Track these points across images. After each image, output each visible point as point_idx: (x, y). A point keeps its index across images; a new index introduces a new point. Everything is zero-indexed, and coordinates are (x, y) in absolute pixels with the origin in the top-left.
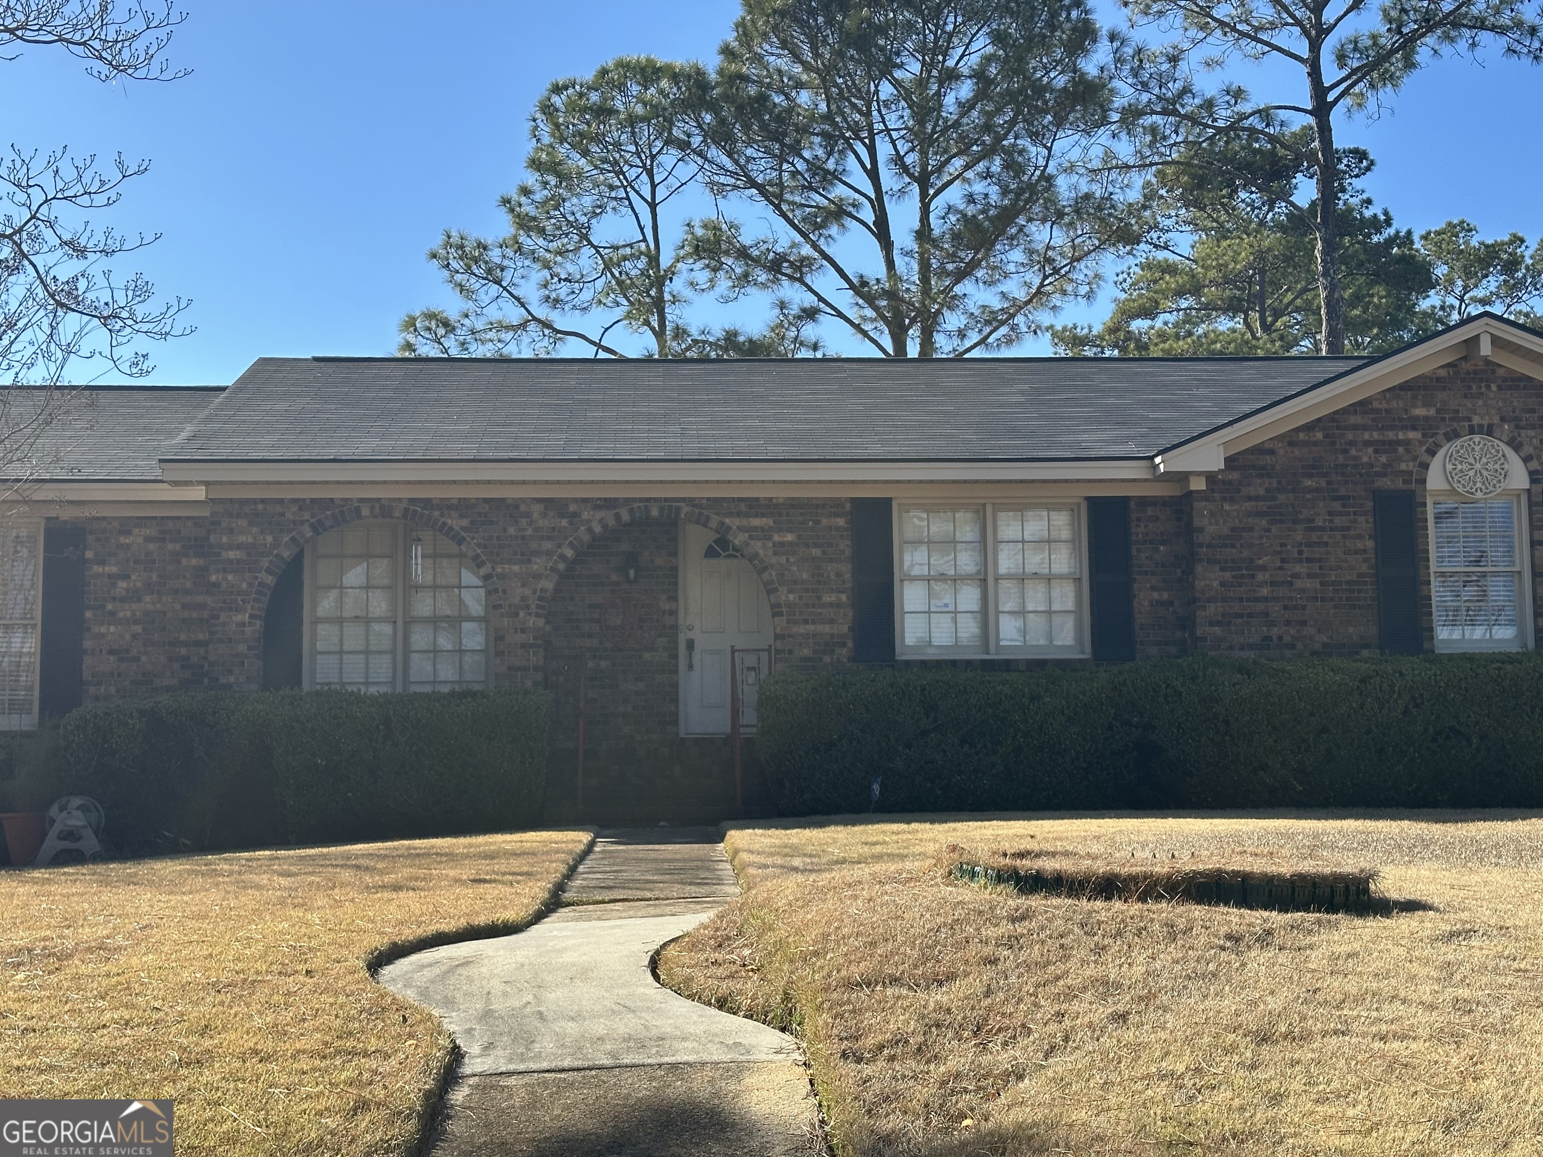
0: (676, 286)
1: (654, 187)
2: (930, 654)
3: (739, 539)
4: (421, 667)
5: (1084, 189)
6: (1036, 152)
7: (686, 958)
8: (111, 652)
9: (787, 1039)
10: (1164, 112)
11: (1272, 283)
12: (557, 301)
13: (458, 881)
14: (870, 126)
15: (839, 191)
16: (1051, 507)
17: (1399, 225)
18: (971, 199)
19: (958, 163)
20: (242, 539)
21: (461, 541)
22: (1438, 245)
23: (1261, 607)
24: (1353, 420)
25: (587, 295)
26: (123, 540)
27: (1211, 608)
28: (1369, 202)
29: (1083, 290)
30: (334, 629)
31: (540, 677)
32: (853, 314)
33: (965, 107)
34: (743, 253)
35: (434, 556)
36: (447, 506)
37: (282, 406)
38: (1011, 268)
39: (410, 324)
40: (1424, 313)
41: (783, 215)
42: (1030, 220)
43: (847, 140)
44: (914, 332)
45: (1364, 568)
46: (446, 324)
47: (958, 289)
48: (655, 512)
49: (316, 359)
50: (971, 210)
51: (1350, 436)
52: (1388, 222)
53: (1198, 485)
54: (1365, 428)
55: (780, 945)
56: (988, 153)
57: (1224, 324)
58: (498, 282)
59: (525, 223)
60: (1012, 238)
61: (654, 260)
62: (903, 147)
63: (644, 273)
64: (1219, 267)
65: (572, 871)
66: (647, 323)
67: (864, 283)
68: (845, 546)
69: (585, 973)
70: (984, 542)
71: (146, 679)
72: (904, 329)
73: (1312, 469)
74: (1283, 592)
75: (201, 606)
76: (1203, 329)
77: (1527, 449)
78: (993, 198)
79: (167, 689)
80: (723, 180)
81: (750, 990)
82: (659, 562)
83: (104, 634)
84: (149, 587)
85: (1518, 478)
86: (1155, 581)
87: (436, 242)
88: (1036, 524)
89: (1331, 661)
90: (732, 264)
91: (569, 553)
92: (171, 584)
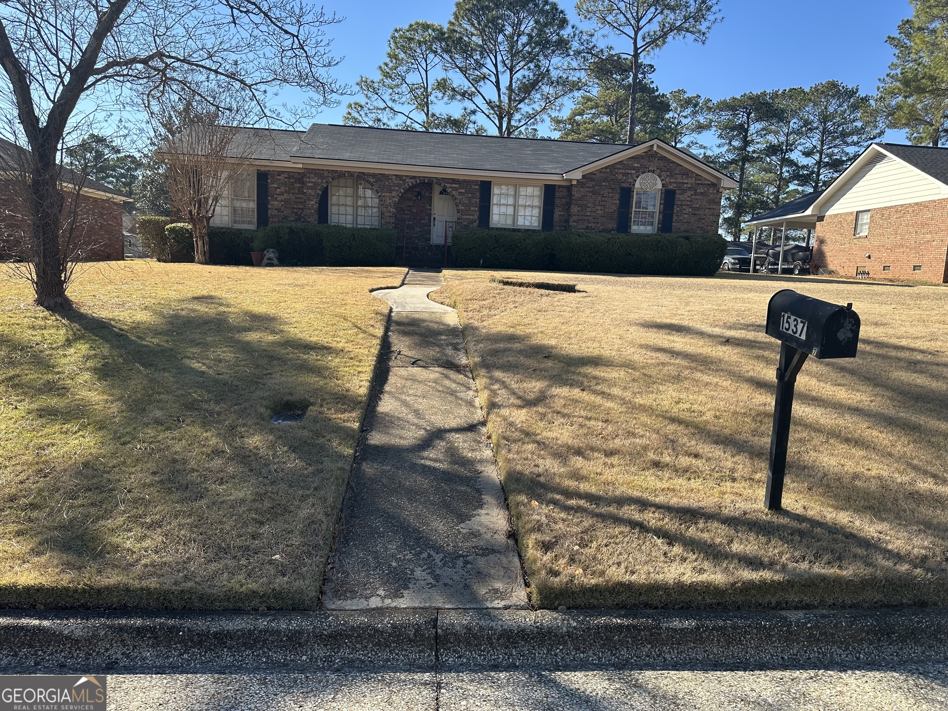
0: (432, 98)
1: (427, 65)
2: (499, 226)
3: (449, 190)
4: (360, 220)
5: (560, 75)
6: (544, 63)
7: (434, 295)
8: (276, 209)
9: (454, 310)
10: (588, 53)
11: (621, 106)
12: (394, 100)
14: (496, 49)
15: (484, 70)
16: (534, 186)
17: (661, 91)
18: (524, 77)
19: (522, 63)
20: (312, 180)
21: (373, 185)
22: (674, 96)
23: (587, 218)
24: (618, 166)
25: (404, 99)
26: (279, 177)
27: (574, 217)
28: (653, 82)
29: (558, 108)
30: (337, 207)
31: (394, 225)
32: (486, 112)
33: (525, 45)
34: (453, 89)
35: (364, 188)
36: (369, 175)
38: (536, 100)
39: (350, 106)
40: (667, 119)
41: (466, 78)
42: (543, 84)
43: (488, 53)
44: (505, 120)
45: (615, 209)
46: (361, 106)
47: (519, 106)
48: (426, 181)
49: (329, 125)
50: (524, 80)
51: (616, 171)
52: (657, 90)
53: (574, 183)
54: (621, 169)
56: (531, 61)
57: (605, 119)
58: (377, 94)
59: (387, 75)
60: (537, 90)
61: (426, 89)
62: (505, 58)
63: (422, 93)
64: (605, 101)
65: (405, 276)
66: (423, 110)
67: (491, 102)
68: (478, 194)
69: (414, 296)
70: (516, 196)
71: (286, 218)
72: (502, 118)
73: (605, 180)
74: (593, 214)
75: (300, 198)
76: (598, 120)
77: (663, 178)
78: (531, 77)
79: (292, 221)
80: (448, 65)
81: (447, 301)
82: (427, 195)
83: (274, 204)
84: (286, 192)
85: (659, 186)
86: (560, 209)
87: (359, 80)
88: (530, 190)
89: (603, 234)
90: (449, 93)
91: (403, 191)
92: (292, 191)
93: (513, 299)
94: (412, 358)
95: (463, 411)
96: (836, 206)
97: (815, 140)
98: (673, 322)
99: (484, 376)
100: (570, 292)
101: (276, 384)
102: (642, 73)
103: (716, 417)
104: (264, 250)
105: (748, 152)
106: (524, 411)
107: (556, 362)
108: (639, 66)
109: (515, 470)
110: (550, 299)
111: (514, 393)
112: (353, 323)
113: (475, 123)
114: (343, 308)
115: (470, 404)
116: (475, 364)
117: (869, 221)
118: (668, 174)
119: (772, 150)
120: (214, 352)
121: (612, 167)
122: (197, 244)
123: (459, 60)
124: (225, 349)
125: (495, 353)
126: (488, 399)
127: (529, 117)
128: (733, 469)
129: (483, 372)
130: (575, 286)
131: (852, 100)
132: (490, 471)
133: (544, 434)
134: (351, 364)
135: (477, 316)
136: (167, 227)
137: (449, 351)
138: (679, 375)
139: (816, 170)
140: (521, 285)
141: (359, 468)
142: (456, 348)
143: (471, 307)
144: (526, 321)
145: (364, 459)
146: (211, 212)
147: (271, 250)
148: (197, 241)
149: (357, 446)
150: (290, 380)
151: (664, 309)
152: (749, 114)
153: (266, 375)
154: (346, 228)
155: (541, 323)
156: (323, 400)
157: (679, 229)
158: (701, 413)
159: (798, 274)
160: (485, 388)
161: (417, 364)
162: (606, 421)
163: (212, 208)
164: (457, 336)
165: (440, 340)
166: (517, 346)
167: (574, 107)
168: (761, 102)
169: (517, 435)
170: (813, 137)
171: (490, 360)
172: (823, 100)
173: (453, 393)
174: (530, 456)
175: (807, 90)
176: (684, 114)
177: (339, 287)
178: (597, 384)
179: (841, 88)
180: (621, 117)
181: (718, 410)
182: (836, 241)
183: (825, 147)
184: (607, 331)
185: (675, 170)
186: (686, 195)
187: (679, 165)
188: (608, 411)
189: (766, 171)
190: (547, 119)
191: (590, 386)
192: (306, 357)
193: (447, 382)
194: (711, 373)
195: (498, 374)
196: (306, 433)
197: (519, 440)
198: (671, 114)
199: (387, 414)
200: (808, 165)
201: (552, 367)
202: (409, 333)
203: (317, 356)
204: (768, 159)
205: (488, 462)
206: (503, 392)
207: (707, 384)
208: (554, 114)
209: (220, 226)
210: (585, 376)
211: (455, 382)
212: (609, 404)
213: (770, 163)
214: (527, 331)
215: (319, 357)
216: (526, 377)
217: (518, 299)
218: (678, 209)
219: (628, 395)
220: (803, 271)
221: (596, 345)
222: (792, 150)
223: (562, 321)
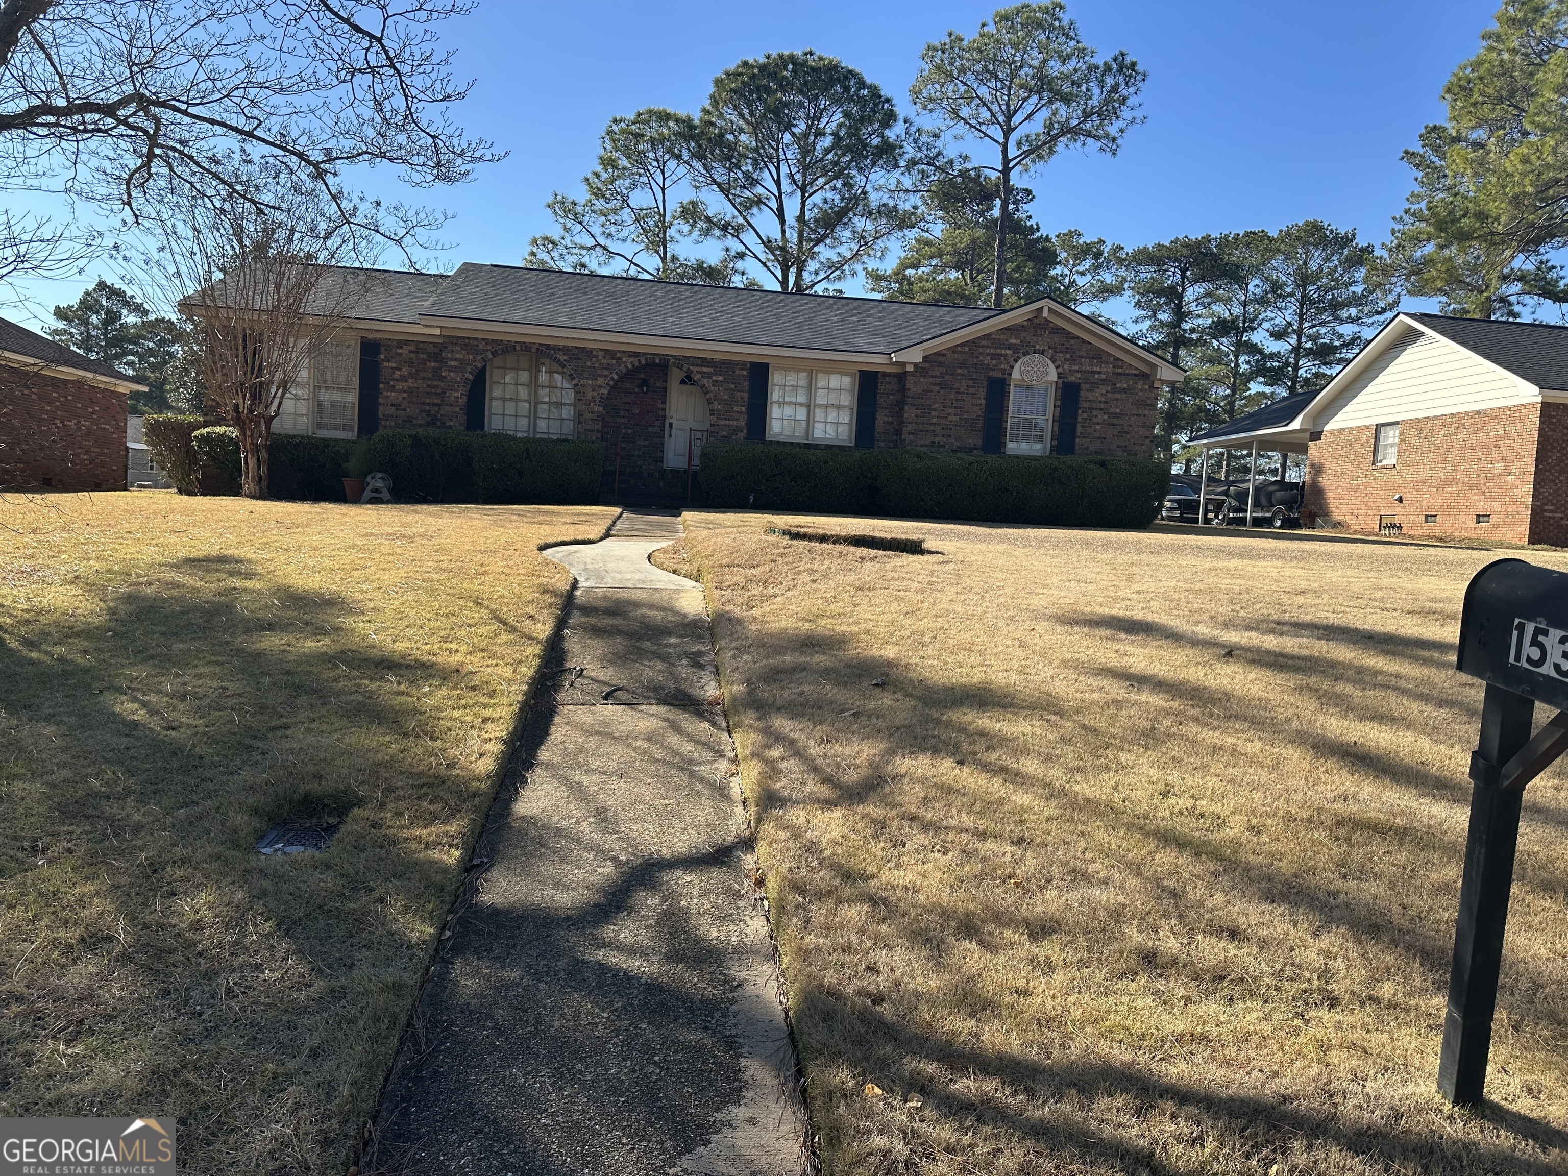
0: (671, 232)
1: (664, 179)
2: (782, 439)
3: (697, 377)
4: (542, 425)
5: (885, 201)
6: (859, 179)
7: (662, 556)
8: (392, 405)
9: (698, 584)
10: (928, 164)
11: (979, 255)
12: (610, 235)
13: (565, 523)
14: (778, 156)
15: (759, 190)
16: (842, 374)
17: (1043, 232)
18: (825, 201)
19: (821, 181)
20: (458, 356)
21: (564, 366)
22: (1064, 241)
23: (932, 428)
24: (983, 343)
25: (625, 233)
26: (399, 351)
27: (910, 426)
28: (1030, 217)
29: (879, 254)
30: (500, 403)
31: (599, 435)
32: (763, 257)
33: (827, 151)
34: (708, 219)
35: (550, 372)
36: (558, 349)
37: (477, 290)
38: (844, 240)
39: (534, 242)
40: (1053, 277)
41: (730, 200)
42: (855, 215)
43: (765, 163)
44: (793, 270)
45: (979, 413)
46: (553, 243)
47: (816, 249)
48: (657, 361)
49: (492, 266)
50: (826, 207)
51: (981, 350)
52: (1038, 230)
53: (910, 368)
54: (988, 347)
55: (698, 552)
56: (836, 177)
57: (954, 275)
58: (581, 223)
59: (598, 193)
60: (845, 224)
61: (662, 217)
62: (794, 170)
63: (656, 224)
64: (953, 245)
65: (614, 522)
66: (657, 252)
67: (769, 241)
68: (746, 385)
69: (622, 559)
70: (811, 388)
71: (409, 420)
72: (788, 268)
73: (962, 365)
74: (942, 421)
75: (437, 387)
76: (941, 277)
77: (1058, 363)
78: (837, 201)
79: (420, 426)
80: (701, 179)
81: (686, 567)
82: (658, 384)
83: (389, 396)
84: (411, 375)
85: (1053, 376)
86: (886, 412)
87: (551, 199)
88: (835, 381)
89: (959, 455)
90: (702, 224)
91: (616, 377)
92: (422, 374)
93: (808, 566)
94: (605, 683)
95: (703, 811)
96: (1341, 416)
97: (1288, 314)
98: (1115, 612)
99: (751, 726)
100: (913, 553)
101: (291, 751)
102: (1013, 203)
103: (1251, 828)
104: (366, 475)
105: (1184, 330)
106: (838, 813)
107: (899, 696)
108: (1009, 190)
109: (821, 985)
110: (878, 565)
111: (815, 769)
112: (492, 612)
113: (743, 274)
114: (476, 582)
115: (721, 791)
116: (734, 699)
117: (1397, 440)
118: (1068, 356)
119: (1222, 327)
120: (177, 675)
121: (973, 344)
122: (246, 463)
123: (719, 173)
124: (202, 670)
125: (775, 675)
126: (760, 783)
127: (832, 266)
128: (1326, 970)
129: (749, 718)
130: (921, 542)
131: (1346, 252)
132: (761, 981)
133: (885, 876)
134: (471, 702)
135: (741, 597)
136: (197, 433)
137: (684, 670)
138: (1153, 728)
139: (1292, 360)
140: (823, 539)
141: (443, 975)
142: (696, 662)
143: (729, 579)
144: (836, 608)
145: (458, 950)
146: (274, 407)
147: (380, 475)
148: (246, 457)
149: (450, 911)
150: (325, 741)
151: (1092, 587)
152: (1183, 272)
153: (276, 728)
154: (514, 438)
155: (865, 612)
156: (390, 790)
157: (1087, 448)
158: (1220, 822)
159: (1279, 528)
160: (754, 755)
161: (615, 698)
162: (1020, 841)
163: (276, 402)
164: (701, 637)
165: (666, 646)
166: (819, 659)
167: (903, 255)
168: (1202, 253)
169: (823, 878)
170: (1286, 309)
171: (765, 692)
172: (1300, 251)
173: (686, 765)
174: (855, 939)
175: (1273, 233)
176: (1081, 269)
177: (482, 540)
178: (988, 749)
179: (1328, 233)
180: (979, 272)
181: (1253, 811)
182: (1343, 474)
183: (1306, 325)
184: (993, 631)
185: (1080, 350)
186: (1097, 393)
187: (1084, 342)
188: (1021, 815)
189: (1211, 361)
190: (862, 274)
191: (975, 753)
192: (374, 686)
193: (674, 740)
194: (1215, 723)
195: (782, 724)
196: (329, 881)
197: (829, 893)
198: (1057, 271)
199: (532, 821)
200: (1279, 352)
201: (891, 708)
202: (606, 632)
203: (399, 683)
204: (1215, 343)
205: (756, 952)
206: (790, 765)
207: (1215, 750)
208: (872, 265)
209: (291, 432)
210: (963, 729)
211: (691, 738)
212: (1022, 798)
213: (1219, 348)
214: (839, 629)
215: (402, 687)
216: (839, 730)
217: (821, 566)
218: (1085, 415)
219: (1057, 775)
220: (1290, 523)
221: (975, 659)
222: (1253, 329)
223: (905, 610)
